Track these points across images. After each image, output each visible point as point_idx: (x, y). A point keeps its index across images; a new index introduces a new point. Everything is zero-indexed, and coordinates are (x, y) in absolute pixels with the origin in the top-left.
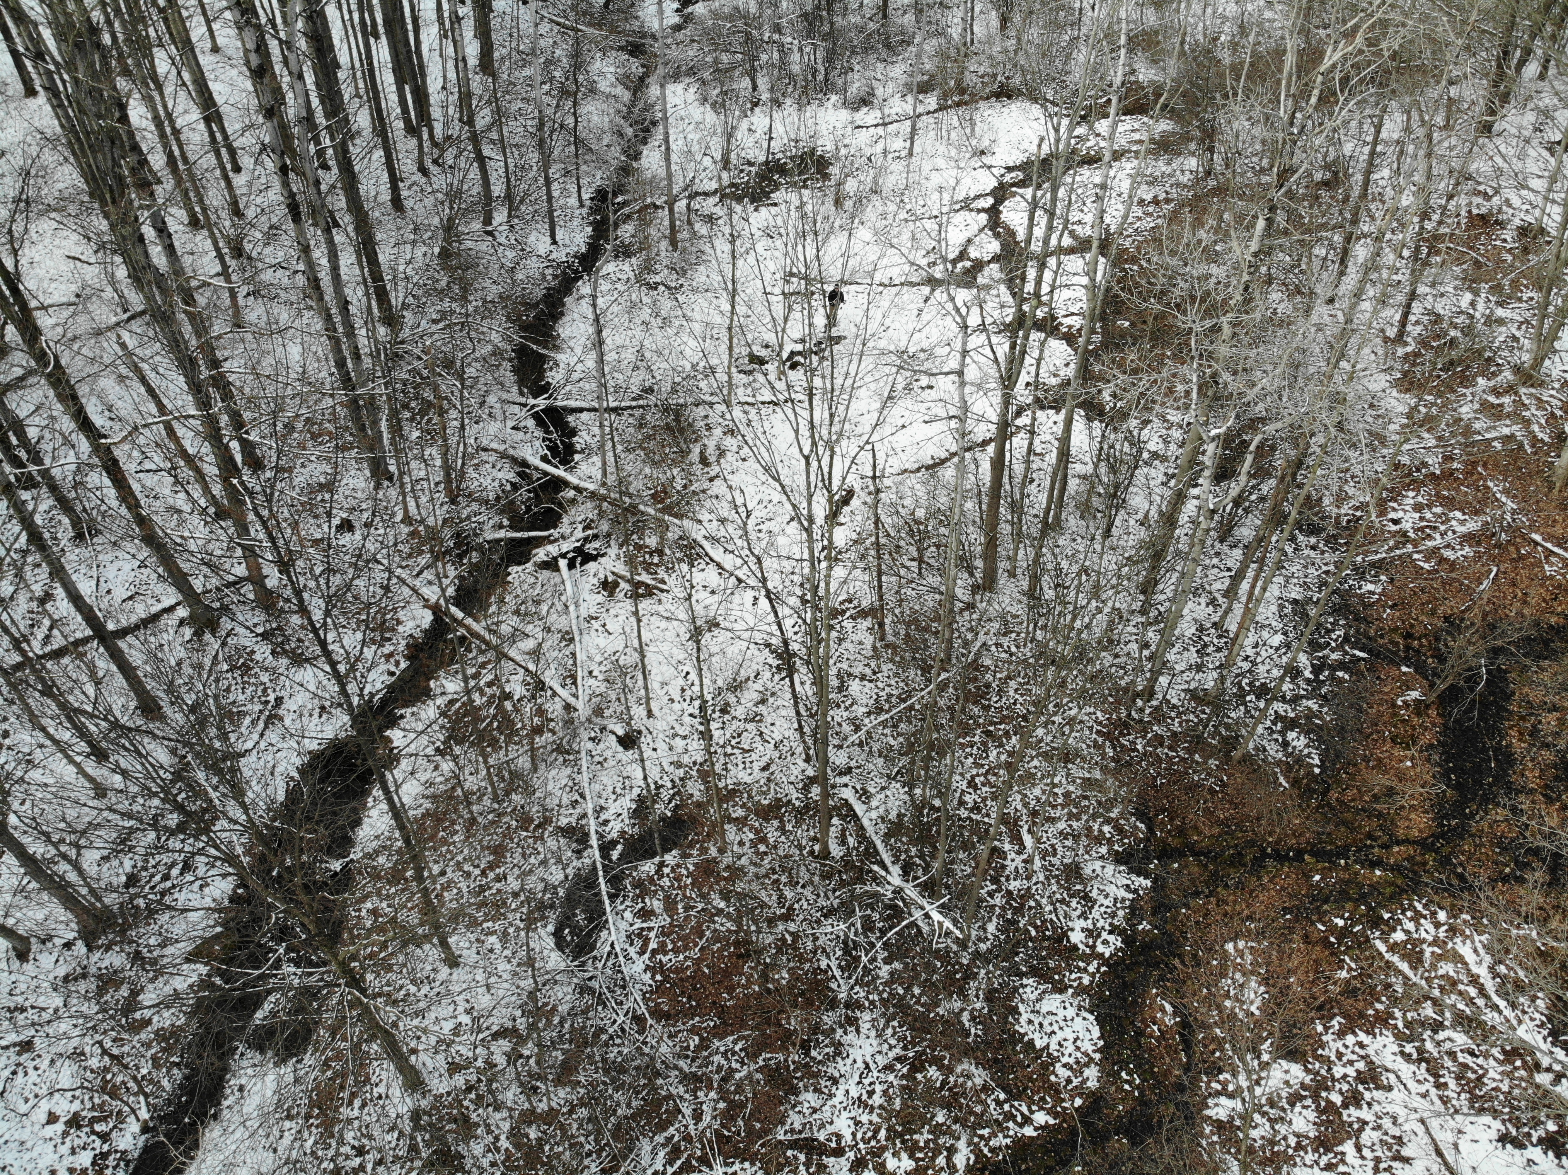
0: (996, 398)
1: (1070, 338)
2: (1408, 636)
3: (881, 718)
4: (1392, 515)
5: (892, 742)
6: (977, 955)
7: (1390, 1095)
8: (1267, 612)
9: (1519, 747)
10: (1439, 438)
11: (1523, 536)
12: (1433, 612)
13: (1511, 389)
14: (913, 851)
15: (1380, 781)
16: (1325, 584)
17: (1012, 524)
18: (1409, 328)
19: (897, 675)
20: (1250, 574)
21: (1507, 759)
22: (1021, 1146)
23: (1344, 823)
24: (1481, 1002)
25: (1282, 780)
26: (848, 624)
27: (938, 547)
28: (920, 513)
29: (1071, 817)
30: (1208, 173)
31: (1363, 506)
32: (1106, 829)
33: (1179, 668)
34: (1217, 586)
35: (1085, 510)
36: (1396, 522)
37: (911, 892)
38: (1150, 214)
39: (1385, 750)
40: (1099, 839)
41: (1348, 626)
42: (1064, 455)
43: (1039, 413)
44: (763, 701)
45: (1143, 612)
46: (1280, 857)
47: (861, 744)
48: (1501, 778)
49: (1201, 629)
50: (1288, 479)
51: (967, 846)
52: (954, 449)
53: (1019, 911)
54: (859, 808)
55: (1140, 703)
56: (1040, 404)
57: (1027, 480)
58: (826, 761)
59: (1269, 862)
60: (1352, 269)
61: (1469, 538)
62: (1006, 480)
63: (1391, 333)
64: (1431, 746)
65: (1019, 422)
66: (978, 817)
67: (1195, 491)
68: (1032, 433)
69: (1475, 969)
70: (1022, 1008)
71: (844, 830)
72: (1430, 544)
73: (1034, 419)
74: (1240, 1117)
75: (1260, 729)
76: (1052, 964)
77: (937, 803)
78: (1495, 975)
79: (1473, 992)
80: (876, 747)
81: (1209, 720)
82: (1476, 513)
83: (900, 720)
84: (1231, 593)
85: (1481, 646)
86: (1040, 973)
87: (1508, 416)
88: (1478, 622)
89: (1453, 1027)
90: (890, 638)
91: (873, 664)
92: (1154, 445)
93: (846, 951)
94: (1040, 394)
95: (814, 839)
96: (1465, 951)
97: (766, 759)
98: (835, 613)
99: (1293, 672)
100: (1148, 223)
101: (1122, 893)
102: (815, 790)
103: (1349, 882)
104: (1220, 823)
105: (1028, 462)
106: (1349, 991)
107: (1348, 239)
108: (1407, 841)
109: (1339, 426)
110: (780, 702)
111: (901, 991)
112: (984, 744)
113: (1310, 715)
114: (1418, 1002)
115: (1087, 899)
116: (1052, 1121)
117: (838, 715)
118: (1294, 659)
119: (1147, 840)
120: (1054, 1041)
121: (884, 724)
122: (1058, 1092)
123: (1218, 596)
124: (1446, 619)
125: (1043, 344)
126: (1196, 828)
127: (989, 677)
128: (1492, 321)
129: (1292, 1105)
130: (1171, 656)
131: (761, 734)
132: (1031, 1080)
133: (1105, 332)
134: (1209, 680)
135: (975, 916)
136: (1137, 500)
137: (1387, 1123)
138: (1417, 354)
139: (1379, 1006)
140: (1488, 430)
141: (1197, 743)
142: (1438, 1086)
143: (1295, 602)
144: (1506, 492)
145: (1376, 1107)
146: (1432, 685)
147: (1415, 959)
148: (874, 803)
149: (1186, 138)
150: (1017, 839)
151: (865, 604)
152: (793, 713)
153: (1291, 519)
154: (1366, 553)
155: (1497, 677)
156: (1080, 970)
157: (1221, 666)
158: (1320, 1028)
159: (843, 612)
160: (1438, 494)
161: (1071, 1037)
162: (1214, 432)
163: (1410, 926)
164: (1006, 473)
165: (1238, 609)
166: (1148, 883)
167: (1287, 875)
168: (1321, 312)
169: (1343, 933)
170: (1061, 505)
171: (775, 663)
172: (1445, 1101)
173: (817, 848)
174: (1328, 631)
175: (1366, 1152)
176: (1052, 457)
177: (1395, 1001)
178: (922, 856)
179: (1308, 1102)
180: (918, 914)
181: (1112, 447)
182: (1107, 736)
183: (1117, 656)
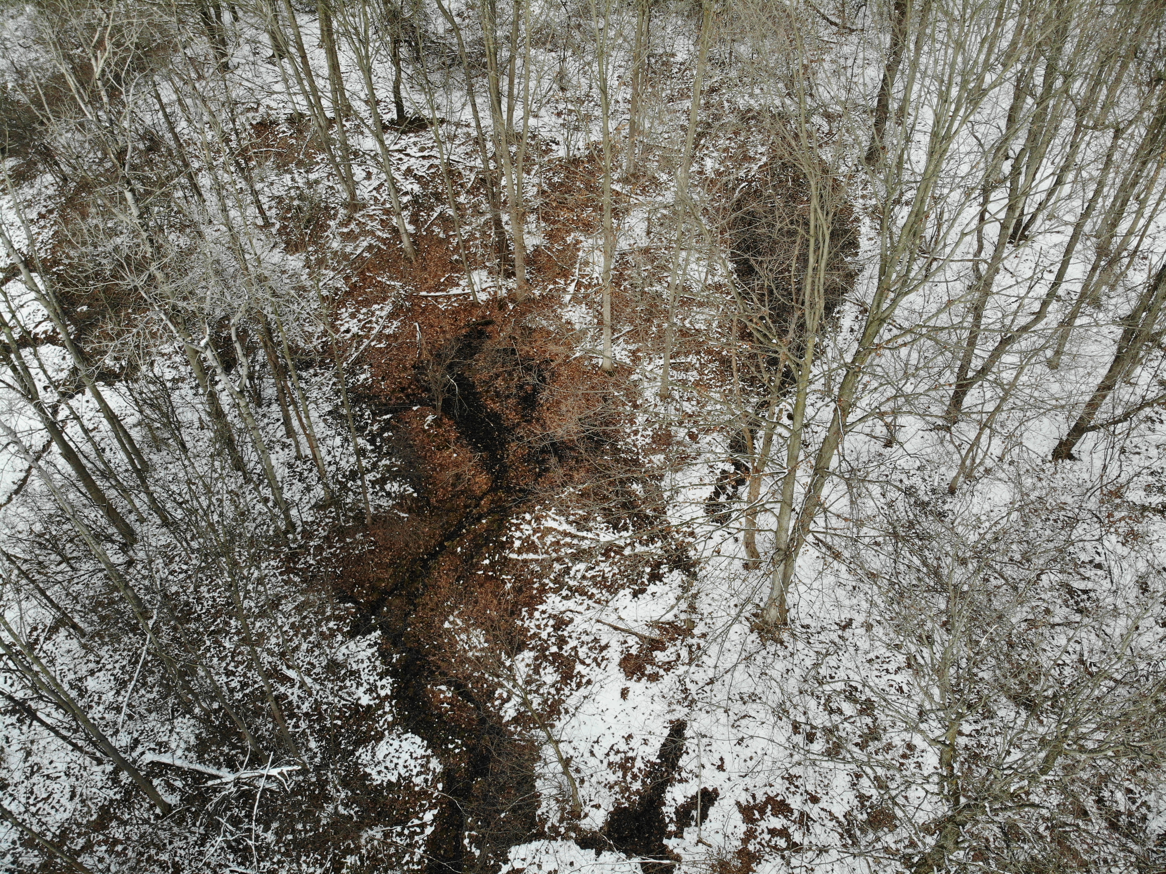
0: (30, 410)
1: (52, 339)
2: (403, 390)
3: (130, 687)
4: (343, 329)
5: (152, 696)
6: (317, 769)
7: (575, 623)
8: (320, 429)
9: (496, 407)
10: (334, 269)
11: (417, 297)
12: (405, 368)
13: (350, 219)
14: (226, 749)
15: (449, 474)
16: (339, 391)
17: (114, 487)
18: (268, 214)
19: (115, 651)
20: (292, 414)
21: (496, 417)
22: (432, 843)
23: (449, 510)
24: (575, 542)
25: (403, 515)
26: (48, 646)
27: (71, 541)
28: (38, 528)
29: (305, 636)
30: (65, 179)
31: (325, 333)
32: (331, 624)
33: (296, 499)
34: (279, 434)
35: (157, 444)
36: (348, 331)
37: (245, 774)
38: (44, 227)
39: (439, 458)
40: (332, 634)
41: (369, 406)
42: (113, 418)
43: (71, 402)
44: (29, 754)
45: (248, 481)
46: (433, 555)
47: (130, 717)
48: (501, 429)
49: (290, 466)
50: (269, 344)
51: (257, 712)
52: (26, 466)
53: (321, 718)
54: (166, 759)
55: (290, 536)
56: (66, 396)
57: (100, 452)
58: (114, 750)
59: (430, 563)
60: (206, 195)
61: (391, 316)
62: (84, 461)
63: (260, 222)
64: (458, 438)
65: (61, 416)
66: (250, 689)
67: (219, 387)
68: (77, 418)
69: (561, 529)
70: (368, 770)
71: (167, 783)
72: (374, 332)
73: (70, 408)
74: (521, 704)
75: (369, 497)
76: (364, 729)
77: (215, 705)
78: (570, 523)
79: (568, 540)
80: (142, 710)
81: (338, 514)
82: (384, 299)
83: (144, 677)
84: (290, 433)
85: (441, 369)
86: (362, 740)
87: (360, 234)
88: (430, 357)
89: (574, 564)
90: (88, 629)
91: (92, 658)
92: (169, 374)
93: (235, 851)
94: (61, 389)
95: (152, 807)
96: (550, 523)
97: (68, 789)
98: (31, 646)
99: (361, 452)
100: (47, 234)
101: (369, 652)
102: (124, 777)
103: (475, 538)
104: (389, 565)
105: (90, 439)
106: (518, 591)
107: (190, 178)
108: (485, 494)
109: (274, 294)
110: (43, 743)
111: (290, 837)
112: (216, 642)
113: (388, 468)
114: (551, 567)
115: (354, 674)
116: (435, 812)
117: (96, 713)
118: (356, 444)
119: (358, 610)
120: (400, 768)
121: (136, 690)
122: (425, 793)
123: (284, 440)
124: (414, 367)
125: (35, 354)
126: (379, 579)
127: (183, 598)
128: (310, 184)
129: (538, 673)
130: (287, 495)
131: (48, 777)
132: (406, 802)
133: (75, 322)
134: (319, 492)
135: (298, 748)
136: (186, 415)
137: (584, 638)
138: (285, 227)
139: (536, 586)
140: (355, 249)
141: (341, 532)
142: (591, 597)
143: (330, 413)
144: (390, 278)
145: (574, 635)
146: (434, 407)
147: (532, 548)
148: (173, 746)
149: (31, 164)
150: (285, 679)
151: (49, 622)
152: (60, 742)
153: (290, 367)
154: (346, 359)
155: (461, 380)
156: (381, 716)
157: (319, 479)
158: (519, 623)
159: (37, 640)
160: (357, 302)
161: (407, 756)
162: (203, 343)
163: (518, 534)
164: (80, 456)
165: (302, 439)
166: (379, 632)
167: (445, 562)
168: (208, 231)
169: (492, 564)
170: (138, 453)
171: (14, 719)
172: (598, 602)
173: (158, 811)
174: (361, 416)
175: (588, 661)
176: (105, 425)
177: (540, 577)
178: (234, 747)
179: (544, 664)
180: (262, 783)
181: (141, 393)
182: (288, 571)
183: (254, 520)
